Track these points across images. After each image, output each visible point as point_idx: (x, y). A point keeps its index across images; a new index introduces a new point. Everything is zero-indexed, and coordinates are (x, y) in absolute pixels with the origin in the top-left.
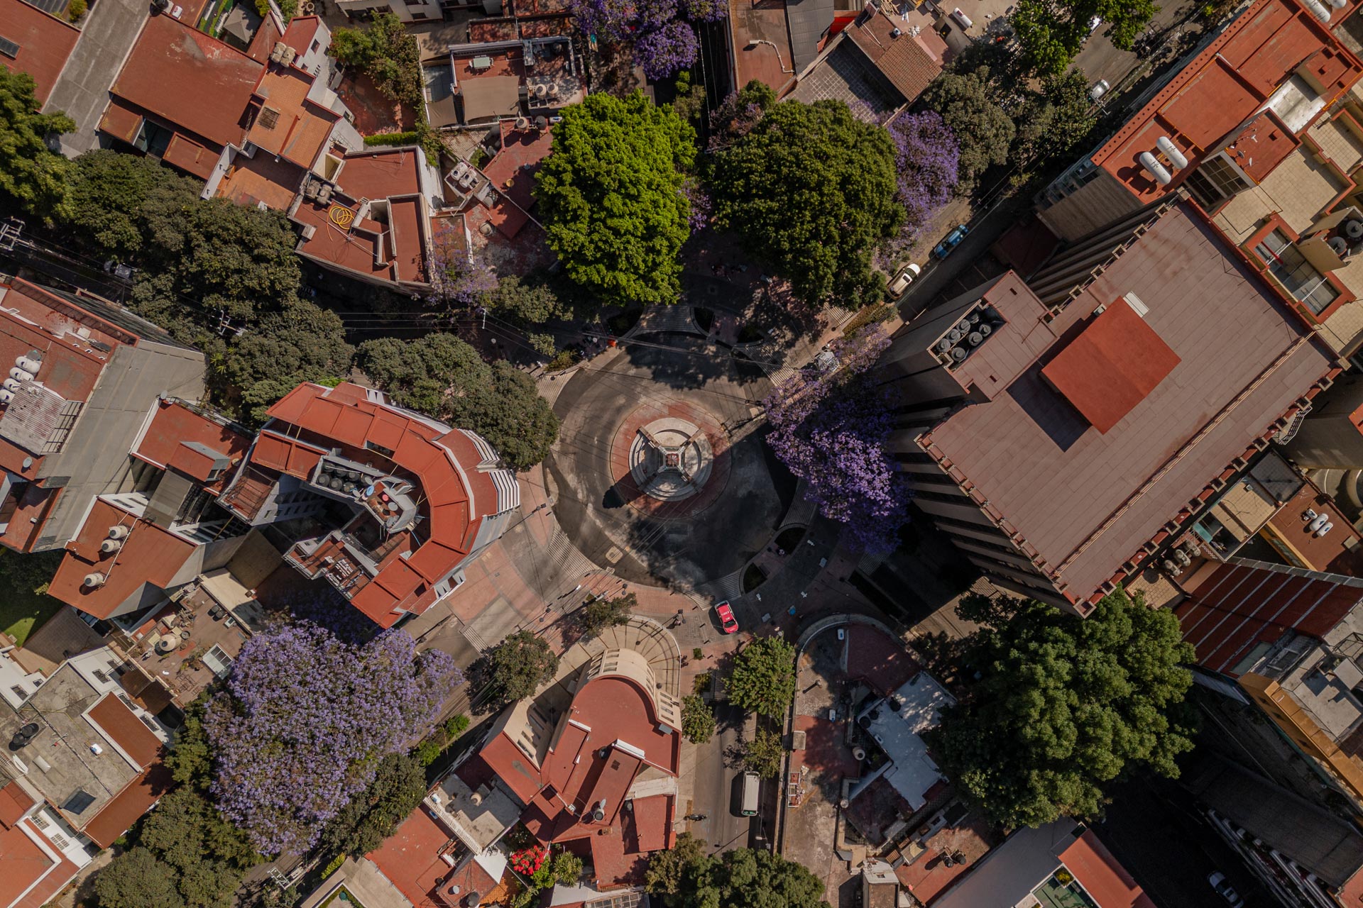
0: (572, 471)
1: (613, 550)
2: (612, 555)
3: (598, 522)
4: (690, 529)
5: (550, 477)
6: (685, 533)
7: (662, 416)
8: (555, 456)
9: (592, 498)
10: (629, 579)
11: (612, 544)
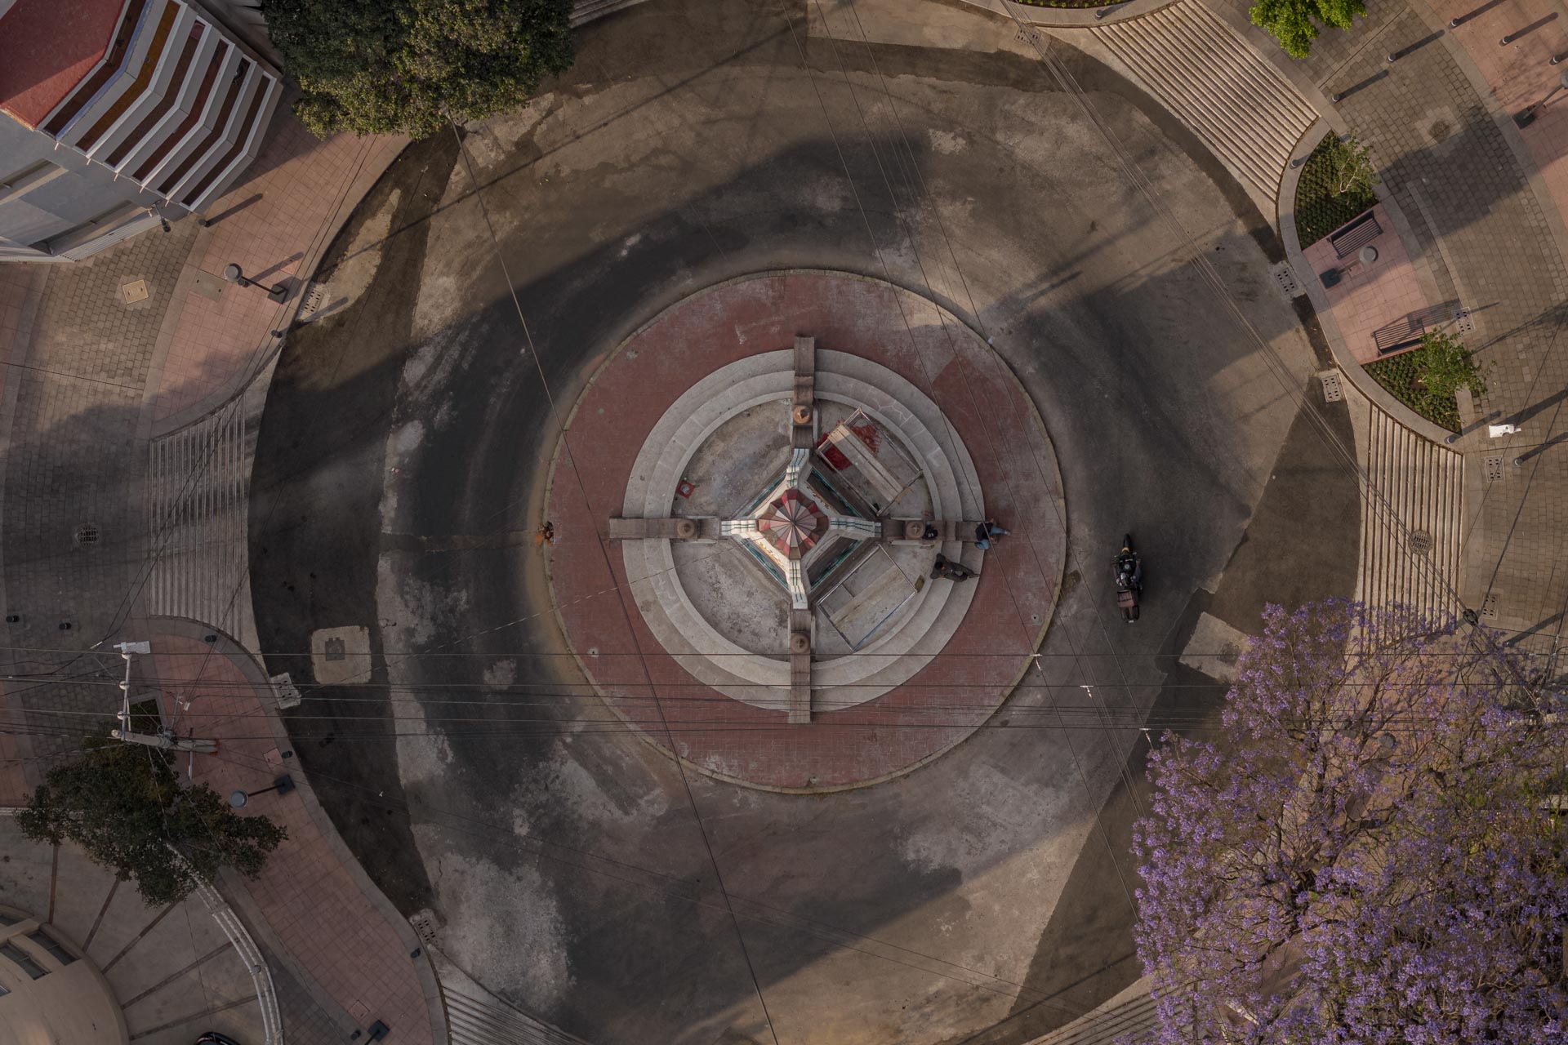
0: (464, 271)
1: (355, 638)
2: (336, 651)
3: (389, 506)
4: (655, 803)
5: (378, 226)
6: (627, 802)
7: (906, 370)
8: (458, 176)
9: (442, 415)
10: (314, 775)
11: (368, 619)
